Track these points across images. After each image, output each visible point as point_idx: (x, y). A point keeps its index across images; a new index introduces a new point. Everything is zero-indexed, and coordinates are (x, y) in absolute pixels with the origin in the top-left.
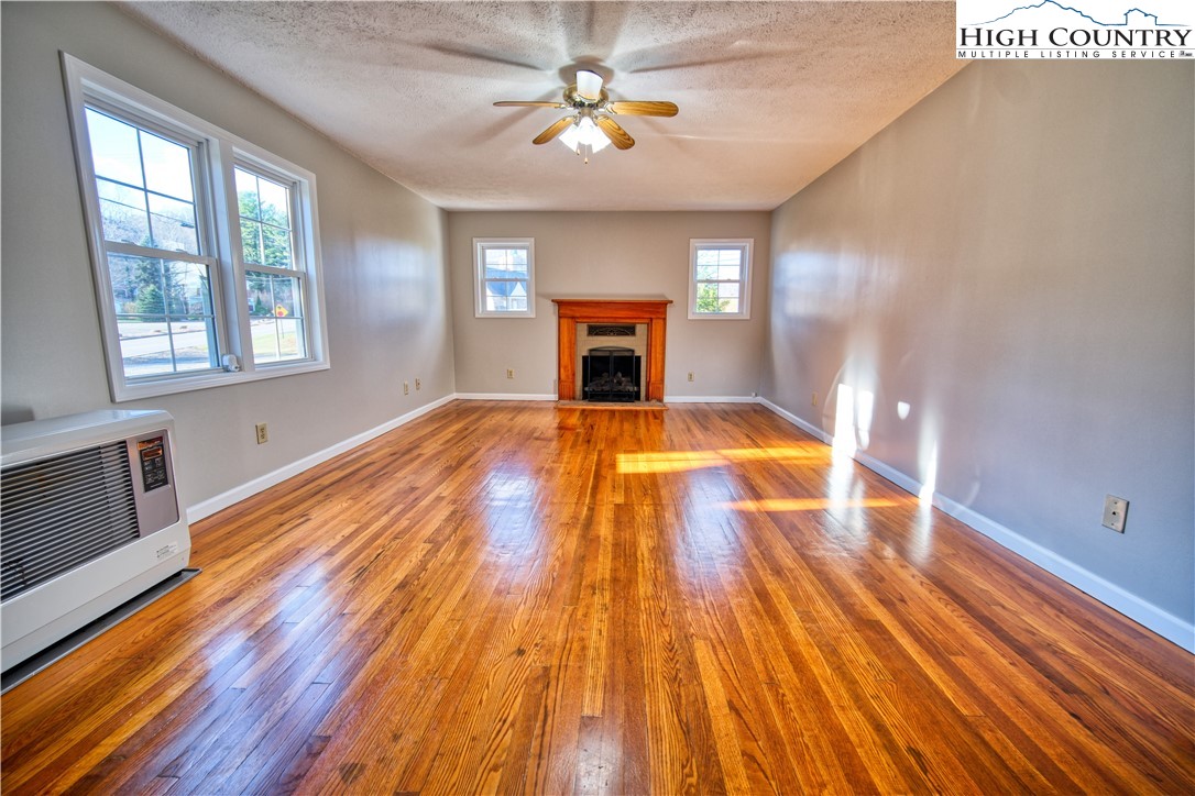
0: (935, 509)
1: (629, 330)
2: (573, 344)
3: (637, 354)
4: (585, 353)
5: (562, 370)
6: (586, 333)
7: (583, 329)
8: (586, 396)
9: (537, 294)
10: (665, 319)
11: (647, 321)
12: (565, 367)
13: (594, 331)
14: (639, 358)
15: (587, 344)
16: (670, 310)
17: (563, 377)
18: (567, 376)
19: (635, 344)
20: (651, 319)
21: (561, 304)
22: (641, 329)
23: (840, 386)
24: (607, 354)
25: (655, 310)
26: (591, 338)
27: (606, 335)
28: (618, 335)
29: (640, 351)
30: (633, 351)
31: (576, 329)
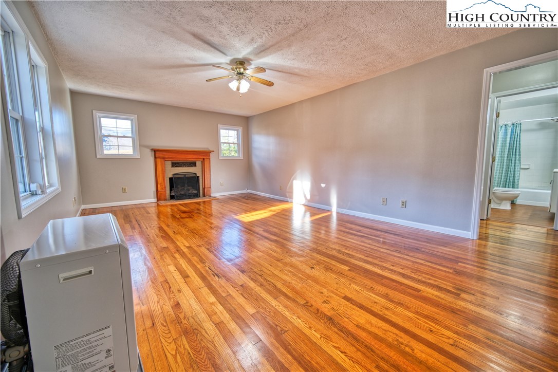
0: (337, 213)
1: (193, 164)
2: (164, 172)
3: (197, 175)
4: (171, 176)
5: (159, 186)
6: (171, 166)
7: (169, 164)
8: (172, 198)
9: (140, 145)
10: (210, 159)
11: (202, 160)
12: (161, 184)
13: (174, 165)
14: (198, 177)
15: (171, 171)
16: (212, 154)
17: (159, 189)
18: (162, 189)
19: (196, 170)
20: (204, 159)
21: (155, 151)
22: (199, 164)
23: (294, 181)
24: (183, 176)
25: (205, 155)
26: (173, 168)
27: (181, 167)
28: (188, 166)
29: (199, 174)
30: (196, 174)
31: (165, 164)
